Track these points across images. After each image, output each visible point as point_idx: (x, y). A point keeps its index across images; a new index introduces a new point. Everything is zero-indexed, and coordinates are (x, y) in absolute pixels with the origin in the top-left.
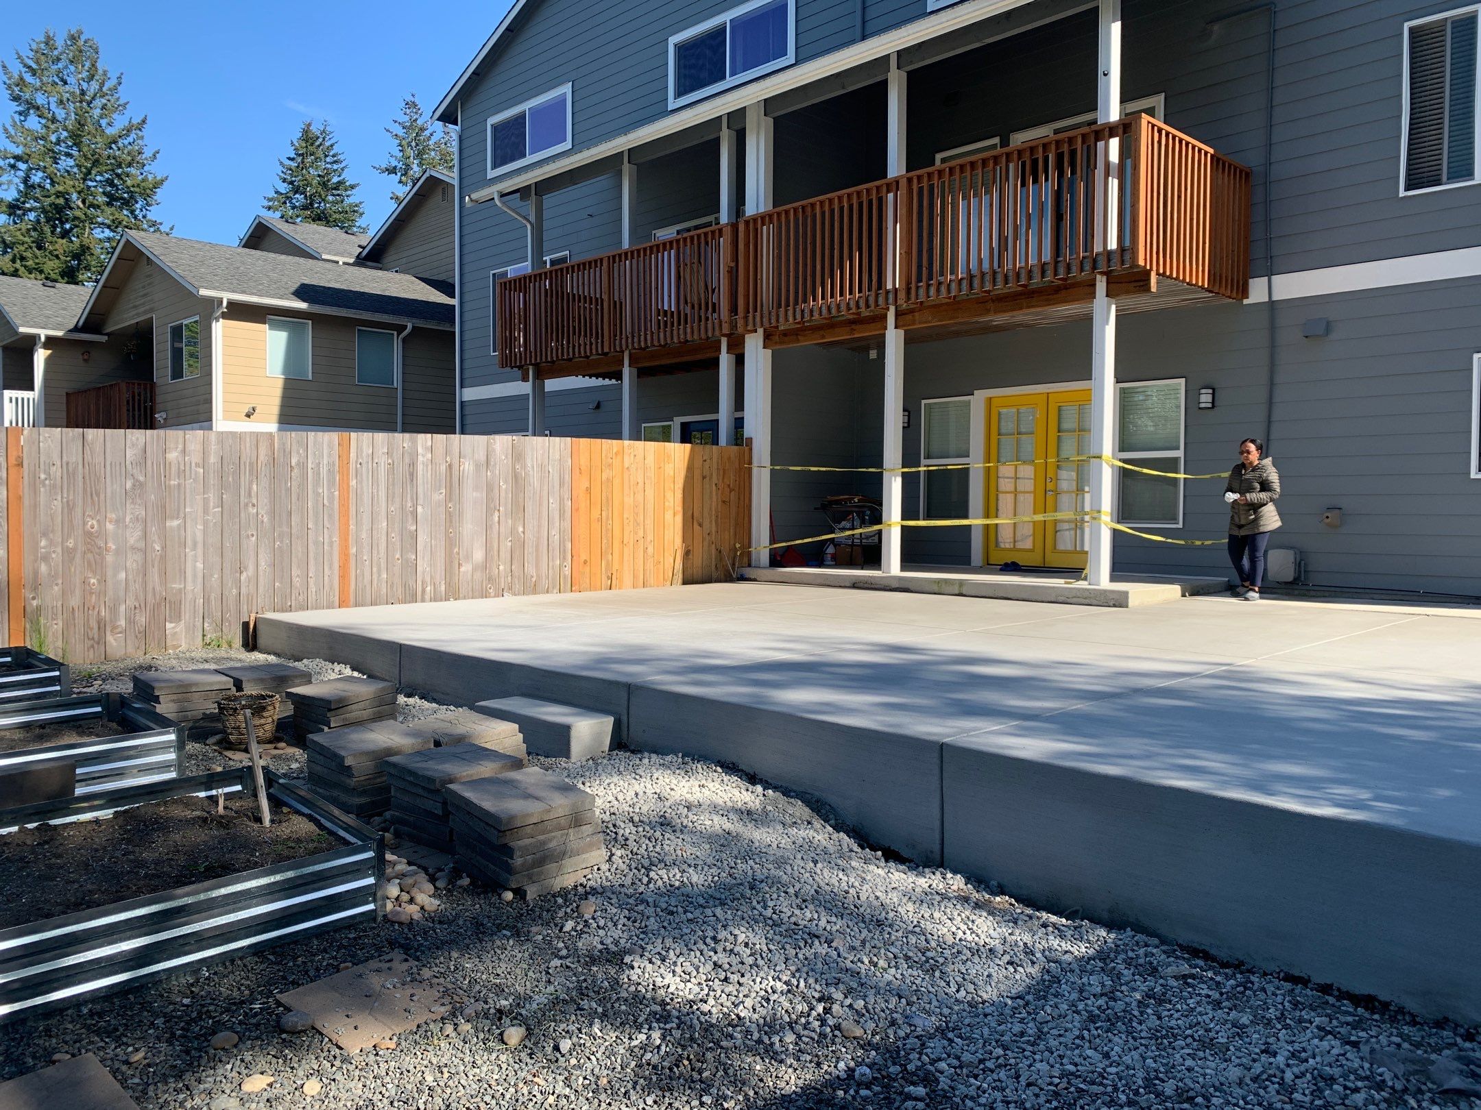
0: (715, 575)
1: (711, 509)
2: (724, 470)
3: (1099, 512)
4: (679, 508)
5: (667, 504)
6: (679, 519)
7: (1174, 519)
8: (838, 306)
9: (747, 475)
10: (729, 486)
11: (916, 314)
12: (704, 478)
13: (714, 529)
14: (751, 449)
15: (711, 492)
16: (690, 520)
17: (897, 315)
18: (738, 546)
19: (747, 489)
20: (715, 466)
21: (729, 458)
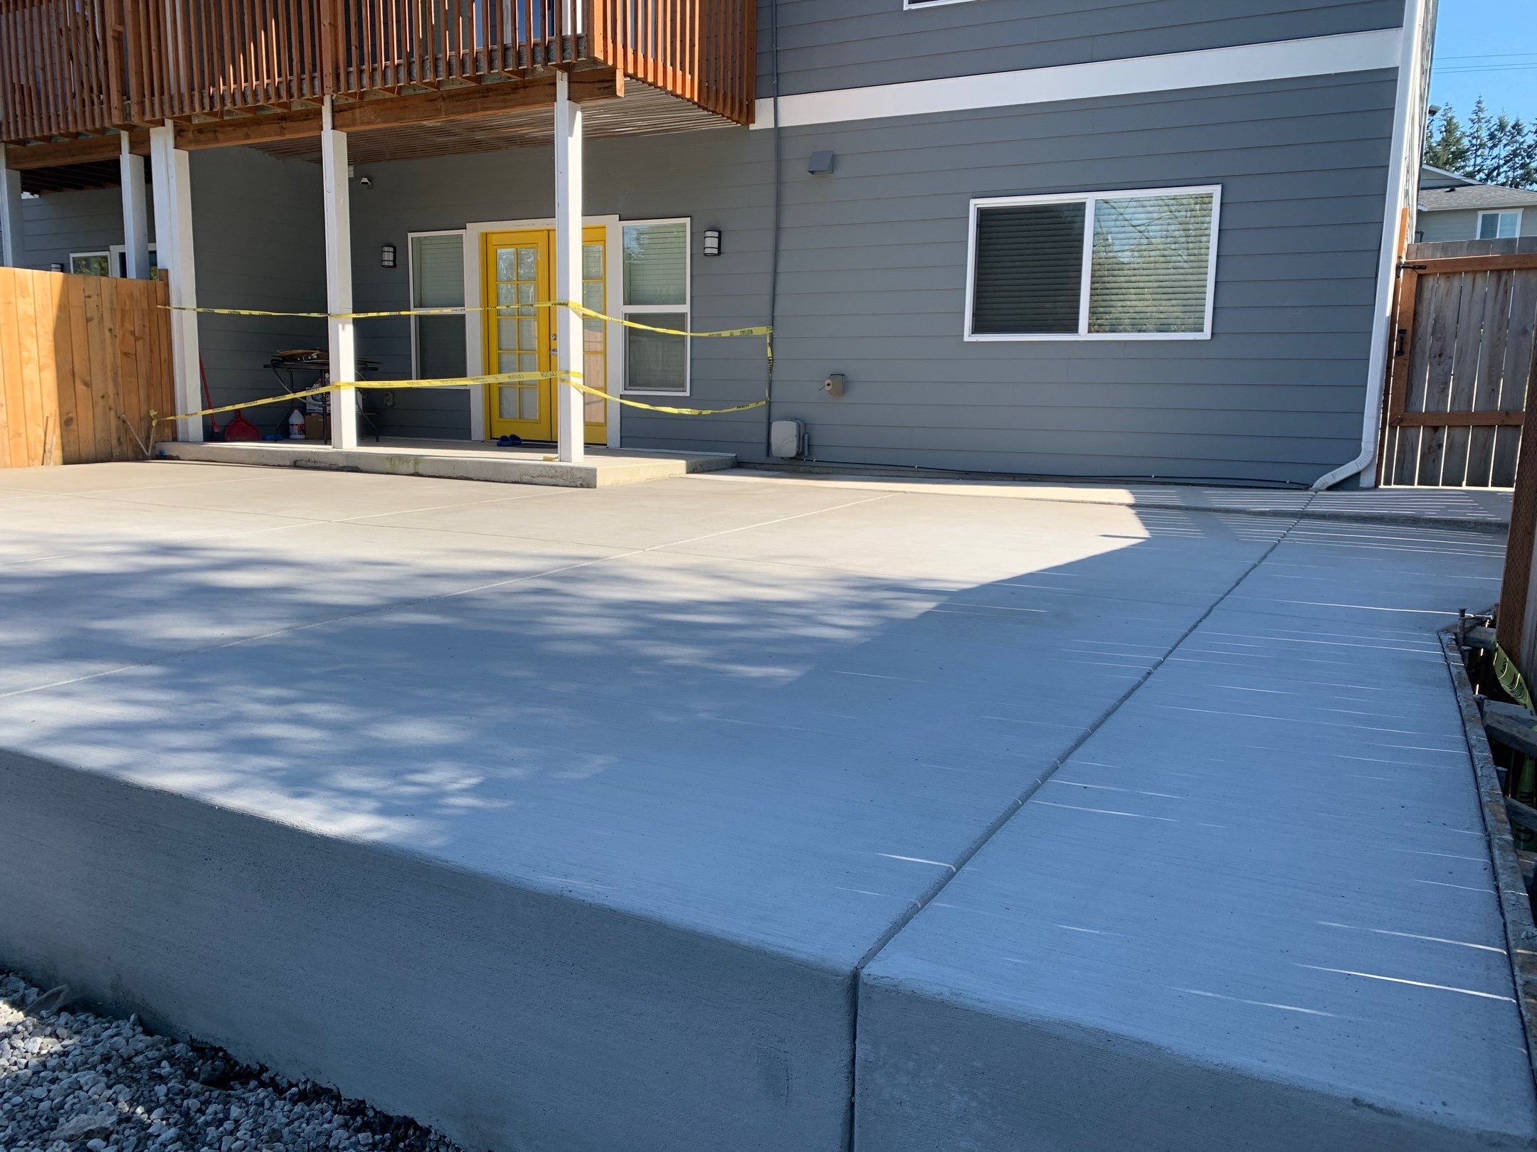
0: (116, 452)
1: (103, 363)
2: (123, 311)
3: (568, 372)
4: (50, 361)
5: (25, 354)
6: (50, 377)
7: (681, 386)
8: (255, 93)
9: (162, 322)
10: (133, 333)
11: (357, 111)
12: (89, 320)
13: (111, 390)
14: (167, 285)
15: (103, 341)
16: (67, 377)
17: (335, 111)
18: (153, 413)
19: (163, 337)
20: (107, 305)
21: (131, 296)
